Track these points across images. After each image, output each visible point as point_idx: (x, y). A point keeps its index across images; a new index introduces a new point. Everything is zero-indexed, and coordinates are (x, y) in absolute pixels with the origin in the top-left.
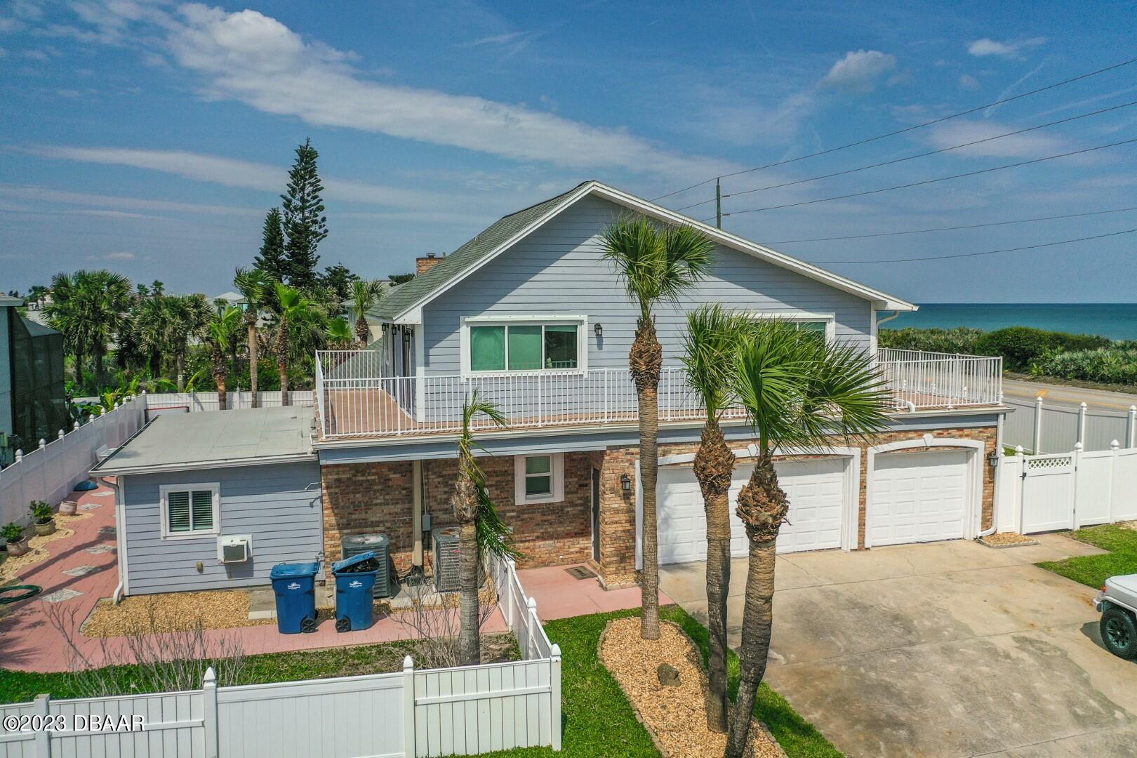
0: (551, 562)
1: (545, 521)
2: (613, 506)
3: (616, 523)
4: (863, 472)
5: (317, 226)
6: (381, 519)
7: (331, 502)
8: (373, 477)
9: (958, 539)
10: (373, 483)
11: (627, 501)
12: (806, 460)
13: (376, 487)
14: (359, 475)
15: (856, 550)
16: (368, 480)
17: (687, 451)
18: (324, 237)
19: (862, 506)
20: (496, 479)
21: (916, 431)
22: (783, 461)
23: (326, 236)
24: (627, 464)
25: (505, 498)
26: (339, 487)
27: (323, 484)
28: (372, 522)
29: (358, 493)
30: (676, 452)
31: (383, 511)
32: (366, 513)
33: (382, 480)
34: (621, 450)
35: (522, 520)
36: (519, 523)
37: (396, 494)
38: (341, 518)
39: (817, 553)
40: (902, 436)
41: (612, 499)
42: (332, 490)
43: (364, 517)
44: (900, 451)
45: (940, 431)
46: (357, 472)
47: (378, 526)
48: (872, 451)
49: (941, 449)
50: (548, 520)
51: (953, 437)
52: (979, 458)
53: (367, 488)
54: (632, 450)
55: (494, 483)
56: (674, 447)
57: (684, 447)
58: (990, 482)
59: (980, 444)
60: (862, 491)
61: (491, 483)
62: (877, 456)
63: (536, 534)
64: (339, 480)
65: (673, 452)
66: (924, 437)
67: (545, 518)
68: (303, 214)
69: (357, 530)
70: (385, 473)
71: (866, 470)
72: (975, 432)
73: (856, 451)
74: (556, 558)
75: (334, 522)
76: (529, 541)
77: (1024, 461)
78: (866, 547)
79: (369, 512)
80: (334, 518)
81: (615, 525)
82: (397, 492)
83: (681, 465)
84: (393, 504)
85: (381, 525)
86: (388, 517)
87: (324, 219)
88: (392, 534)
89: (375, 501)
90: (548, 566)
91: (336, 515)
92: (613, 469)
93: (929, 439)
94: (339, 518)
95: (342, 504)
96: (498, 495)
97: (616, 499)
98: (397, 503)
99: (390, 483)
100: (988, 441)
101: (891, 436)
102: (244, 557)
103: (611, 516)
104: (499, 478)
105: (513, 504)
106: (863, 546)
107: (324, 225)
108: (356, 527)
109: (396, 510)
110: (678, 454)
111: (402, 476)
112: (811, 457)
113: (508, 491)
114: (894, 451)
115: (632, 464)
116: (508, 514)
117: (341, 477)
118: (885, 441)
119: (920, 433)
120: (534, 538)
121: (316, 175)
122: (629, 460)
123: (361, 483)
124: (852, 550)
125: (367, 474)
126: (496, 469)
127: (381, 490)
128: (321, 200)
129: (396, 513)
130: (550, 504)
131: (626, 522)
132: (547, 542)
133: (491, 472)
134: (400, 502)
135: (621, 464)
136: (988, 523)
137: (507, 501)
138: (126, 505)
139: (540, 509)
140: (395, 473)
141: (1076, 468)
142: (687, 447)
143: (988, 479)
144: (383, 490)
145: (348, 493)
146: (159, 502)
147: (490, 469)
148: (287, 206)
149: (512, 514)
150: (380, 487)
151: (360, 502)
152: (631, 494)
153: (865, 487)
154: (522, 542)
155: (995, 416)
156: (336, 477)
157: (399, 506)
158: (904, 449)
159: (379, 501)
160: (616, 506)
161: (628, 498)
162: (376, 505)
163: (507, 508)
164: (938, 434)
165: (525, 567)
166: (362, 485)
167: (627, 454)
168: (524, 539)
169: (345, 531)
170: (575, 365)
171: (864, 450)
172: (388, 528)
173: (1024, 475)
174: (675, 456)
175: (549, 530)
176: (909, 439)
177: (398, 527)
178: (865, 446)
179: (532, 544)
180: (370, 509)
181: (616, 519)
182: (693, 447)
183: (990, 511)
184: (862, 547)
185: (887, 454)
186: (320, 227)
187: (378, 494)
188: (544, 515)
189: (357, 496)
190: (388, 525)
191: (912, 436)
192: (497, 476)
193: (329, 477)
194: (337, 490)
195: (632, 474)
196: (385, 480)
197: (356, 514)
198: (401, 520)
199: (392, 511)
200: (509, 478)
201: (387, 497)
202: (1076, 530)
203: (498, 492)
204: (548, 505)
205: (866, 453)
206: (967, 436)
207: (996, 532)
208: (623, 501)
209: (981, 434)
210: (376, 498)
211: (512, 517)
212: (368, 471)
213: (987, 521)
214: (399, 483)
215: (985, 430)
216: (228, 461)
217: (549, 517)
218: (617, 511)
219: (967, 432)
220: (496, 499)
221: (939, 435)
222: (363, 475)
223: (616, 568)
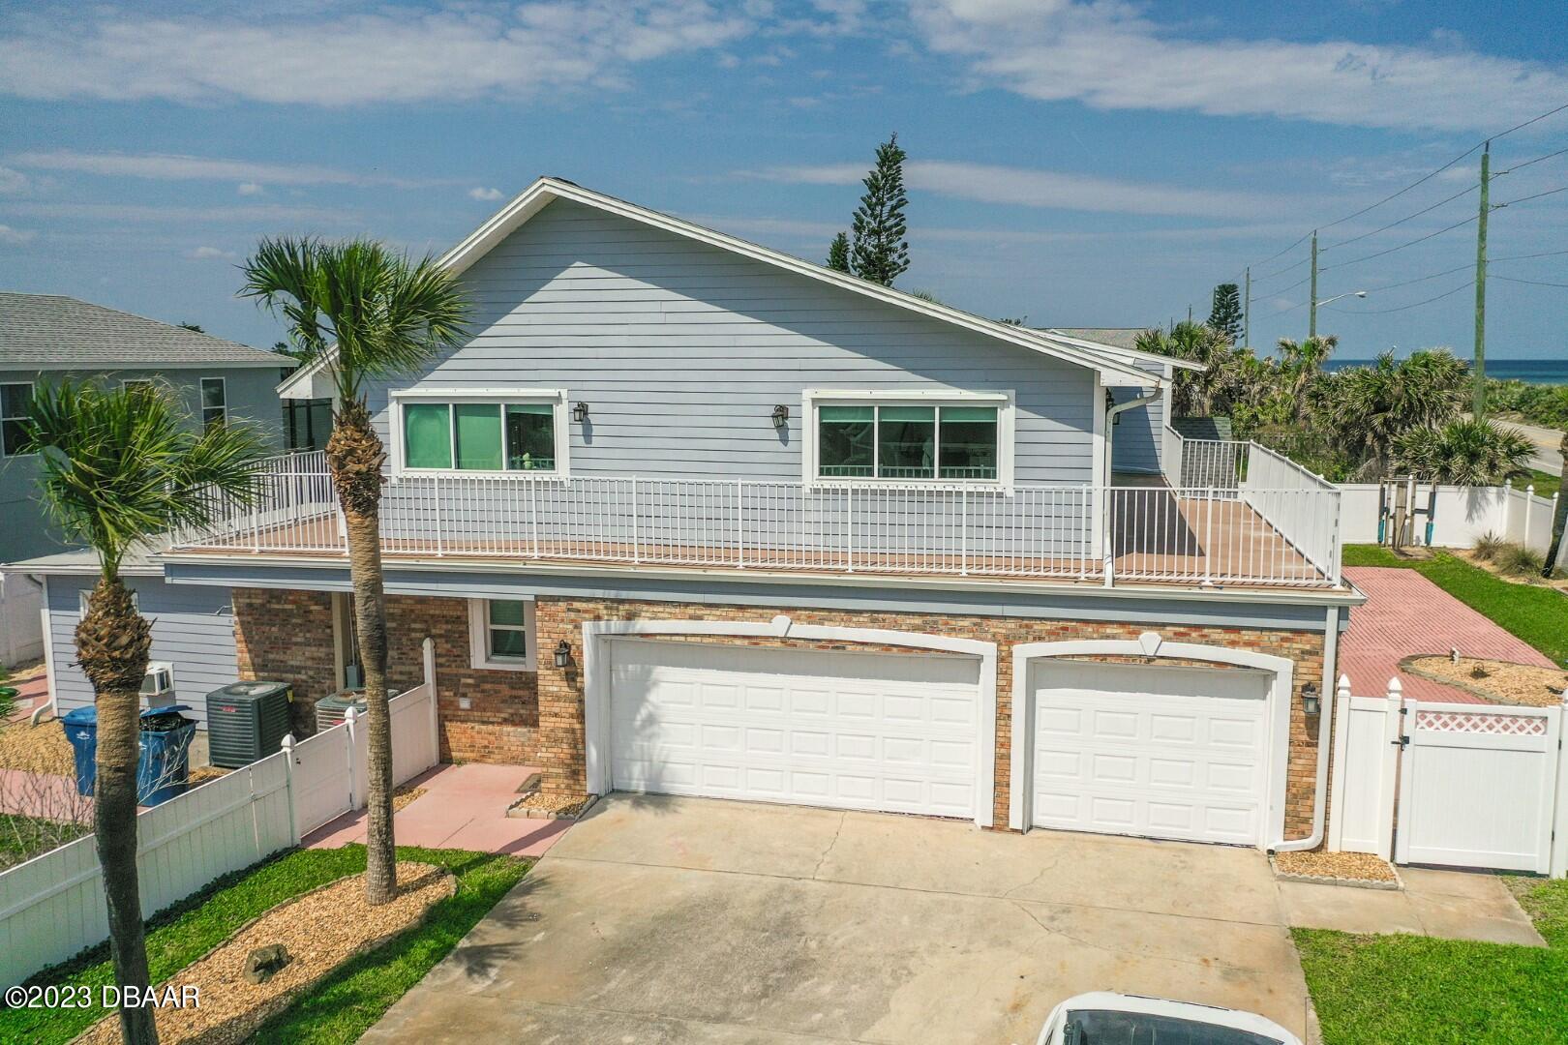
0: (524, 760)
1: (515, 697)
2: (551, 689)
3: (556, 715)
4: (1004, 688)
5: (896, 256)
6: (303, 664)
7: (244, 633)
8: (290, 607)
9: (1242, 846)
10: (289, 614)
11: (572, 683)
12: (884, 653)
13: (294, 621)
14: (274, 601)
15: (992, 829)
16: (284, 610)
17: (667, 616)
18: (902, 271)
19: (1003, 751)
20: (444, 627)
21: (1122, 624)
22: (841, 651)
23: (906, 268)
24: (570, 627)
25: (458, 656)
26: (251, 614)
27: (234, 609)
28: (292, 666)
29: (274, 626)
30: (648, 615)
31: (304, 654)
32: (285, 653)
33: (301, 611)
34: (560, 603)
35: (483, 691)
36: (479, 695)
37: (319, 634)
38: (257, 656)
39: (925, 821)
40: (1090, 630)
41: (549, 678)
42: (245, 619)
43: (281, 658)
44: (1086, 659)
45: (1182, 630)
46: (272, 597)
47: (300, 673)
48: (1023, 652)
49: (1183, 664)
50: (520, 697)
51: (1214, 643)
52: (1282, 690)
53: (284, 620)
54: (577, 605)
55: (443, 632)
56: (645, 608)
57: (661, 609)
58: (1308, 745)
59: (1283, 666)
60: (1002, 722)
61: (438, 632)
62: (1032, 663)
63: (503, 715)
64: (250, 605)
65: (643, 614)
66: (1141, 637)
67: (515, 693)
68: (879, 240)
69: (275, 675)
70: (305, 603)
71: (1010, 686)
72: (1274, 637)
73: (988, 649)
74: (532, 754)
75: (248, 660)
76: (493, 723)
77: (1404, 711)
78: (1012, 825)
79: (288, 652)
80: (248, 655)
81: (554, 719)
82: (320, 630)
83: (658, 637)
84: (315, 646)
85: (303, 672)
86: (309, 663)
87: (905, 246)
88: (316, 686)
89: (294, 639)
90: (520, 764)
91: (250, 651)
92: (549, 632)
93: (1149, 642)
94: (253, 655)
95: (257, 638)
96: (448, 651)
97: (553, 678)
98: (321, 645)
99: (311, 617)
100: (1303, 660)
101: (1066, 629)
102: (155, 691)
103: (547, 704)
104: (450, 627)
105: (469, 666)
106: (1007, 825)
107: (906, 254)
108: (273, 671)
109: (320, 655)
110: (651, 619)
111: (326, 609)
112: (895, 649)
113: (461, 646)
114: (1073, 656)
115: (578, 627)
116: (463, 680)
117: (254, 601)
118: (1053, 638)
119: (1133, 629)
120: (500, 720)
121: (901, 185)
122: (572, 621)
123: (277, 613)
124: (983, 827)
125: (283, 602)
126: (445, 612)
127: (301, 625)
128: (904, 219)
129: (320, 658)
130: (521, 673)
131: (572, 716)
132: (519, 730)
133: (439, 616)
134: (324, 644)
135: (561, 626)
136: (1304, 827)
137: (461, 661)
138: (50, 609)
139: (507, 678)
140: (316, 604)
141: (1560, 742)
142: (668, 610)
143: (1305, 738)
144: (305, 625)
145: (263, 624)
146: (78, 610)
147: (437, 612)
148: (858, 228)
149: (470, 681)
150: (299, 621)
151: (276, 638)
152: (577, 674)
153: (1009, 716)
154: (484, 723)
155: (1319, 611)
156: (248, 601)
157: (323, 650)
158: (1096, 656)
159: (299, 640)
160: (555, 689)
161: (574, 680)
162: (296, 644)
163: (462, 671)
164: (1175, 634)
165: (490, 760)
166: (277, 615)
167: (569, 610)
168: (486, 719)
169: (261, 674)
170: (552, 466)
171: (1006, 648)
172: (311, 677)
173: (1405, 740)
174: (647, 621)
175: (522, 712)
176: (1108, 637)
177: (323, 678)
178: (1010, 640)
179: (497, 728)
180: (287, 648)
181: (557, 710)
182: (678, 610)
183: (1309, 802)
184: (999, 824)
185: (1054, 661)
186: (900, 256)
187: (297, 630)
188: (513, 688)
189: (273, 629)
190: (311, 673)
191: (1115, 631)
192: (447, 622)
193: (240, 600)
194: (249, 619)
195: (578, 643)
196: (305, 612)
197: (272, 653)
198: (326, 669)
199: (316, 655)
200: (462, 628)
201: (308, 635)
202: (1554, 877)
203: (449, 646)
204: (519, 675)
205: (1010, 654)
206: (1249, 644)
207: (1321, 847)
208: (565, 684)
209: (1286, 645)
210: (296, 635)
211: (468, 685)
212: (284, 597)
213: (1296, 822)
214: (322, 617)
215: (1298, 638)
216: (133, 568)
217: (521, 693)
218: (557, 698)
219: (1247, 636)
220: (446, 655)
221: (1179, 637)
222: (279, 603)
223: (558, 786)
